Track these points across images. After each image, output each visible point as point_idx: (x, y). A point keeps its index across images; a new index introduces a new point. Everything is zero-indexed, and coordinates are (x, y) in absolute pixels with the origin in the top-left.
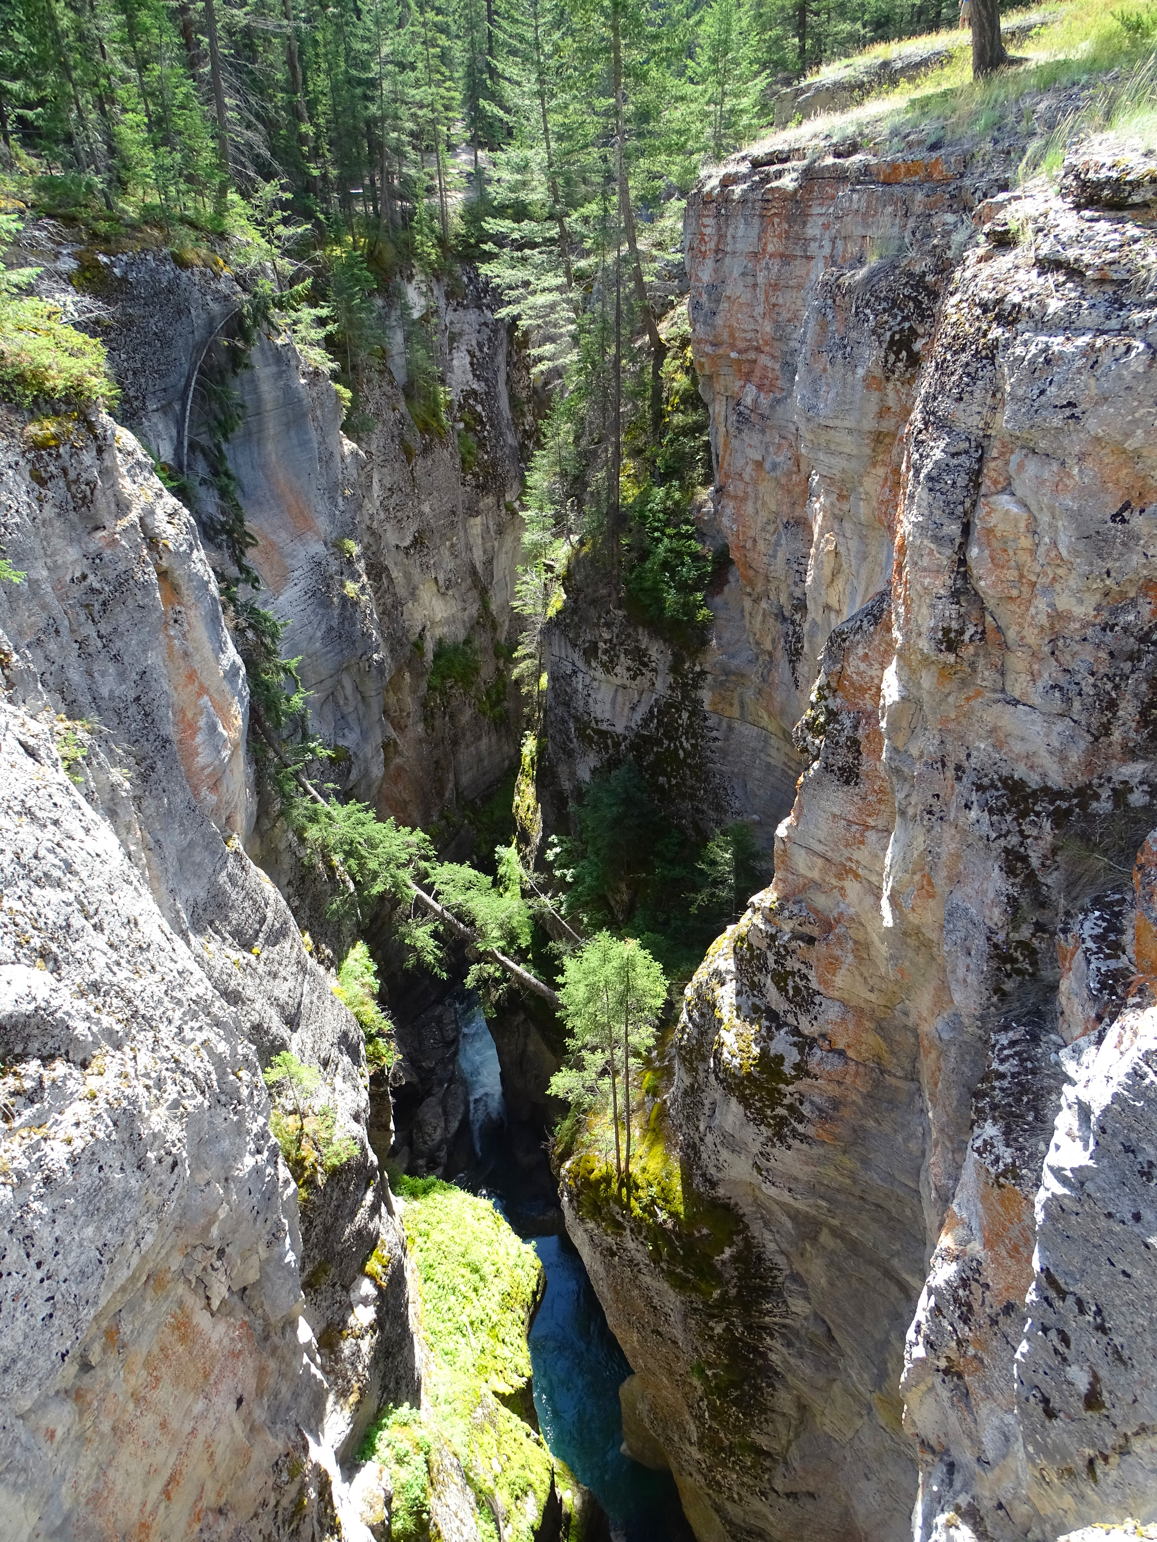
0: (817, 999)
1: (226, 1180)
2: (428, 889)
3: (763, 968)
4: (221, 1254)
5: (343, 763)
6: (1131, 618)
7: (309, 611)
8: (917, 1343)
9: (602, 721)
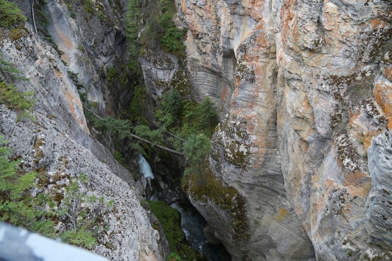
0: (249, 136)
2: (134, 133)
3: (233, 132)
5: (97, 106)
6: (368, 30)
8: (328, 210)
9: (162, 79)
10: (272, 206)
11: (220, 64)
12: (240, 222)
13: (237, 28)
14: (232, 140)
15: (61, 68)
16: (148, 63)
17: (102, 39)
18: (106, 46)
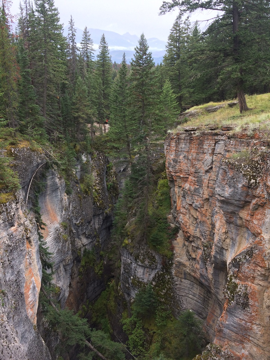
5: (58, 293)
7: (53, 244)
9: (140, 278)
11: (210, 276)
13: (232, 239)
15: (34, 240)
16: (129, 256)
17: (90, 220)
18: (91, 227)
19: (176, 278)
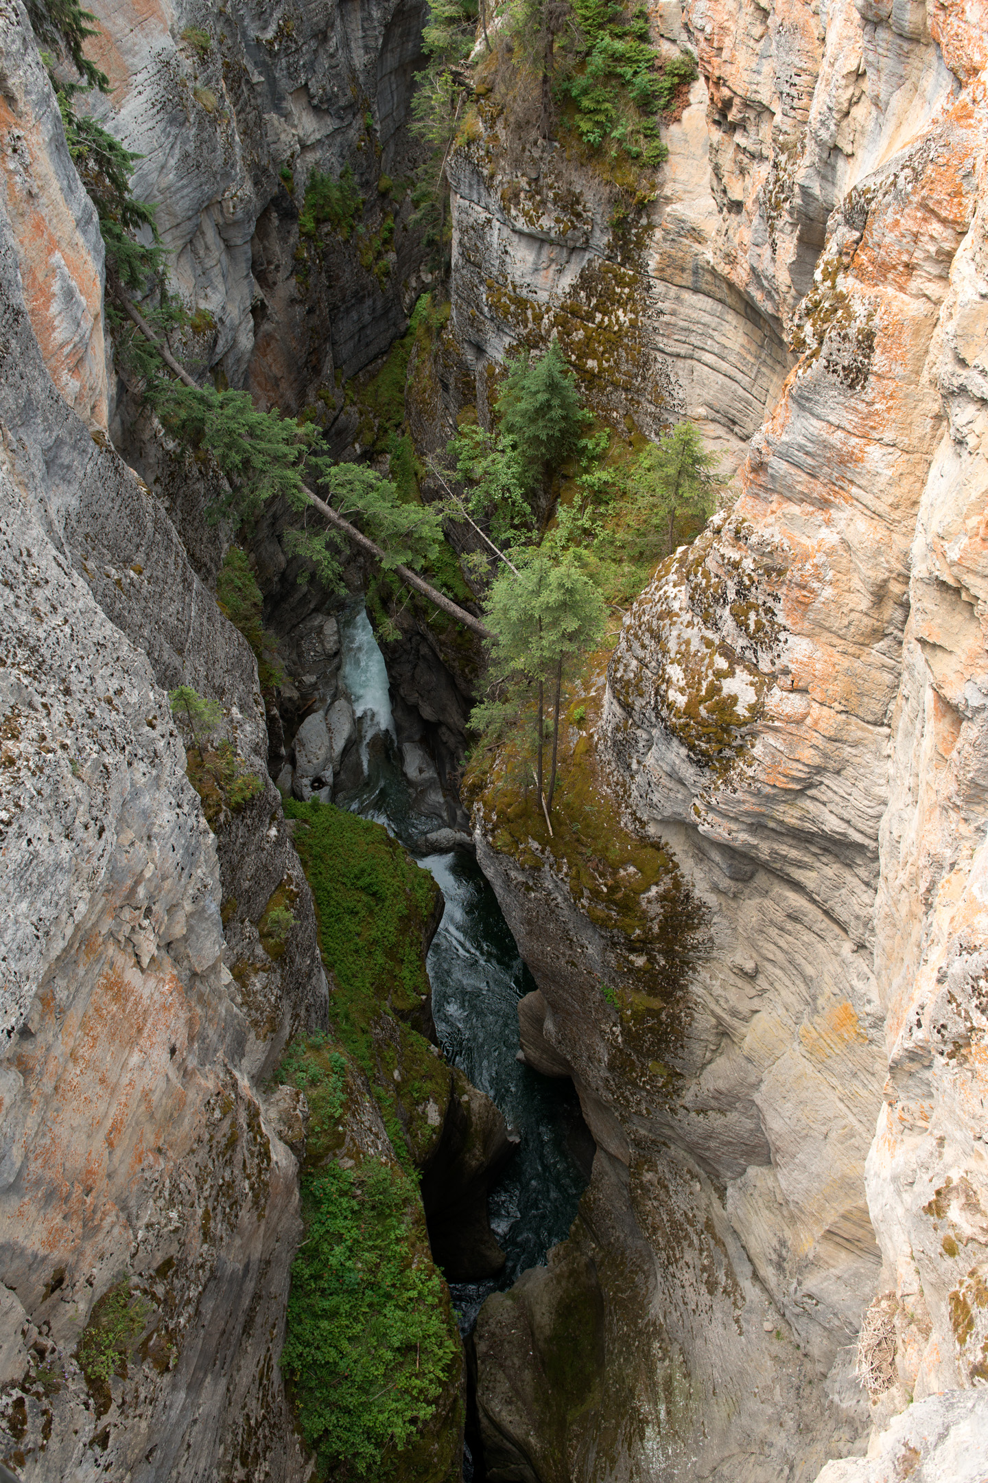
0: (782, 636)
1: (149, 838)
2: (322, 491)
3: (721, 599)
4: (148, 913)
5: (208, 332)
7: (158, 130)
8: (919, 1025)
9: (522, 286)
10: (807, 980)
11: (783, 277)
12: (656, 1003)
13: (876, 101)
14: (709, 634)
15: (27, 93)
16: (479, 194)
17: (322, 24)
18: (334, 62)
19: (659, 288)
